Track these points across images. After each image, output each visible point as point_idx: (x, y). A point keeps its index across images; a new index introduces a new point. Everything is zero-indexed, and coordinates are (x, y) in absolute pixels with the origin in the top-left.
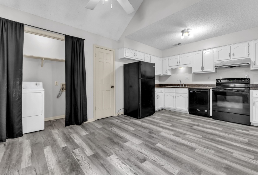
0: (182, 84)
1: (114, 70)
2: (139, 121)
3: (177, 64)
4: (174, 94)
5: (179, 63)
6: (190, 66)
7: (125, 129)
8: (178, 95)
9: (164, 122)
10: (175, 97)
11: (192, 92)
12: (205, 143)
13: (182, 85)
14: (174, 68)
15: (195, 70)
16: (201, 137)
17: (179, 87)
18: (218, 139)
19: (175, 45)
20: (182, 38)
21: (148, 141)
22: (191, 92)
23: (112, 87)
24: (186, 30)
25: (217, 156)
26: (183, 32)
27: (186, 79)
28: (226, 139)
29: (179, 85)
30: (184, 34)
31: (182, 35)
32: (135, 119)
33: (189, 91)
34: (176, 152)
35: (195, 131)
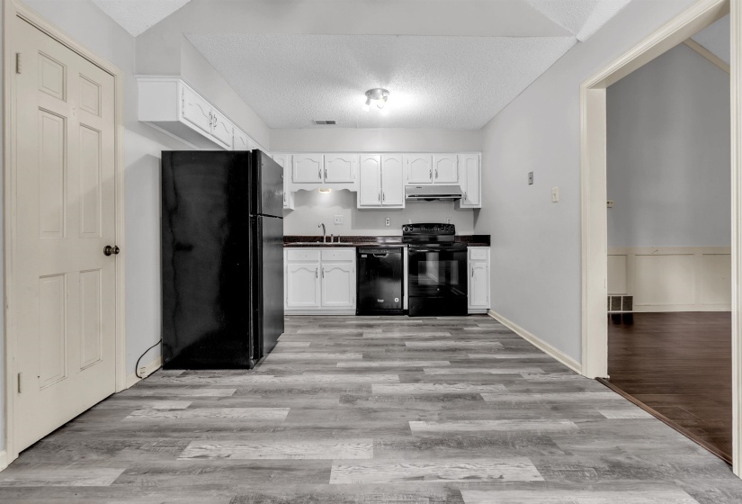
0: (328, 234)
1: (121, 169)
2: (257, 373)
3: (317, 180)
4: (318, 265)
5: (323, 176)
6: (352, 188)
7: (252, 425)
8: (327, 266)
9: (334, 353)
10: (319, 274)
11: (365, 256)
12: (473, 374)
13: (328, 239)
14: (307, 187)
15: (365, 200)
16: (447, 363)
17: (318, 243)
18: (472, 356)
19: (319, 123)
20: (366, 108)
21: (380, 429)
22: (363, 256)
23: (110, 251)
24: (379, 91)
25: (516, 391)
26: (370, 93)
27: (337, 222)
28: (478, 353)
29: (321, 239)
30: (373, 101)
31: (368, 102)
32: (241, 374)
33: (359, 255)
34: (466, 421)
35: (421, 353)
